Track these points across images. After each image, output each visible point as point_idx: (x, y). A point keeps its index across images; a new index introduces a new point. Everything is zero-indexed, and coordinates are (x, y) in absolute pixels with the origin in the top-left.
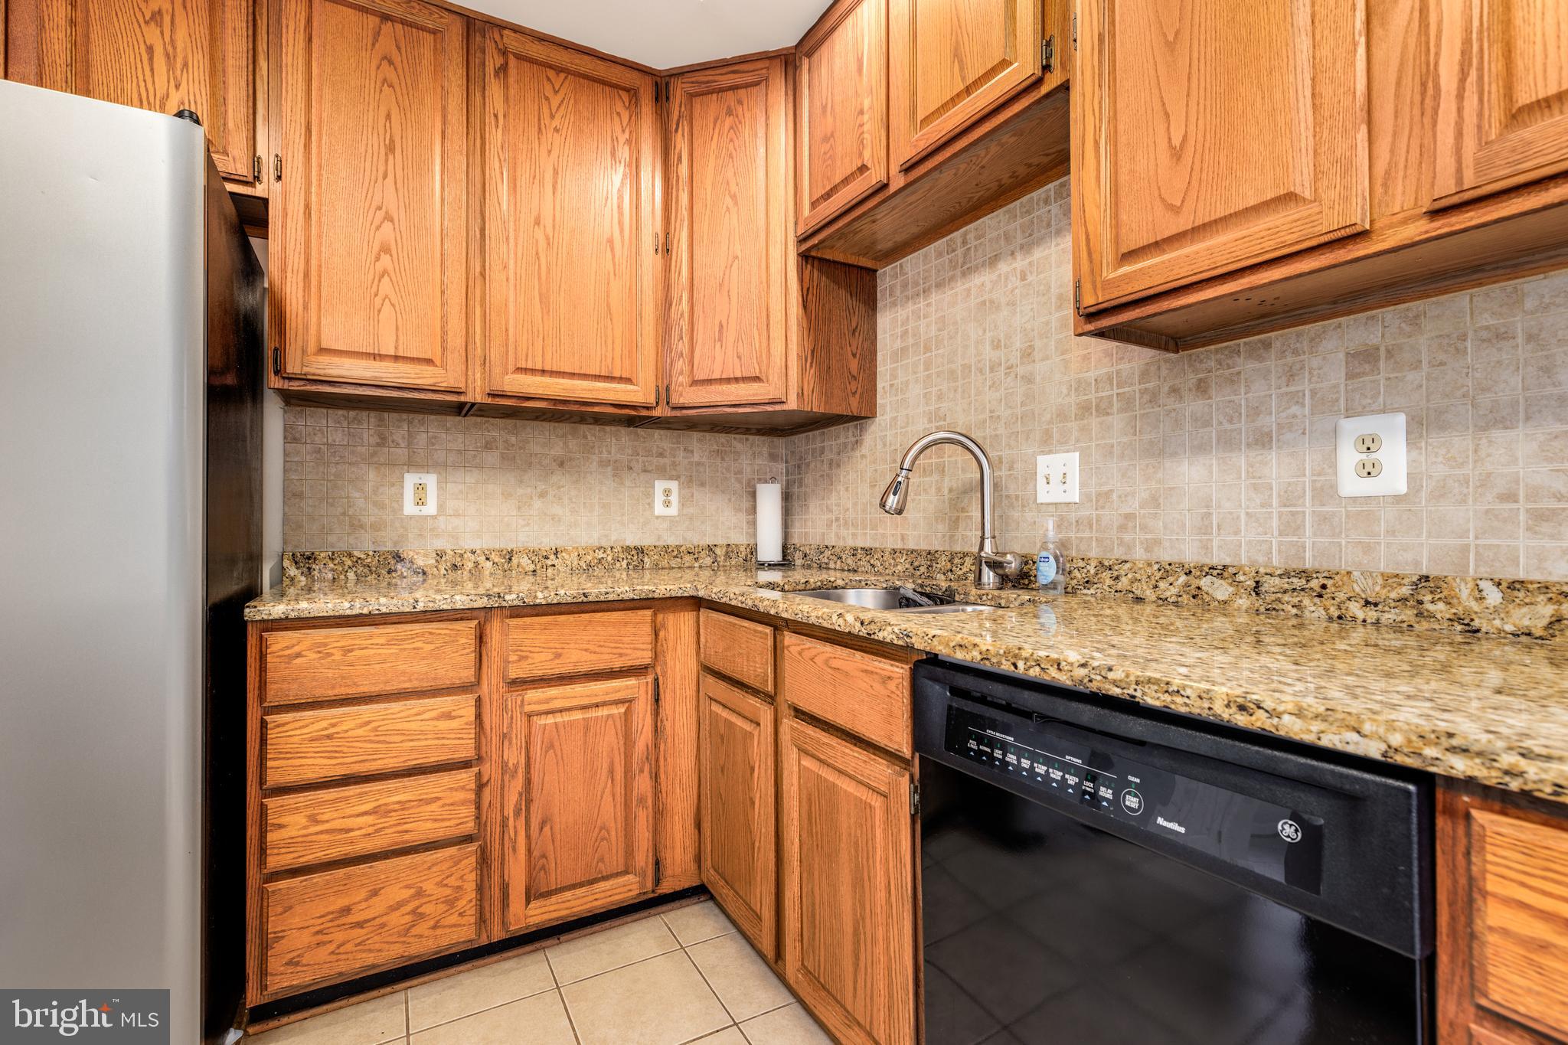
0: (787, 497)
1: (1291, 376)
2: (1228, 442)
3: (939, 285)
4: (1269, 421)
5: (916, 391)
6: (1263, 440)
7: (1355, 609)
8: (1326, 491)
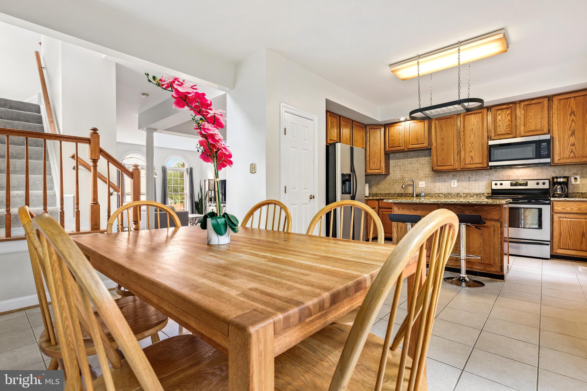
0: (369, 186)
1: (448, 176)
2: (442, 181)
3: (403, 159)
4: (446, 180)
5: (398, 172)
6: (445, 182)
7: (453, 196)
8: (450, 186)
